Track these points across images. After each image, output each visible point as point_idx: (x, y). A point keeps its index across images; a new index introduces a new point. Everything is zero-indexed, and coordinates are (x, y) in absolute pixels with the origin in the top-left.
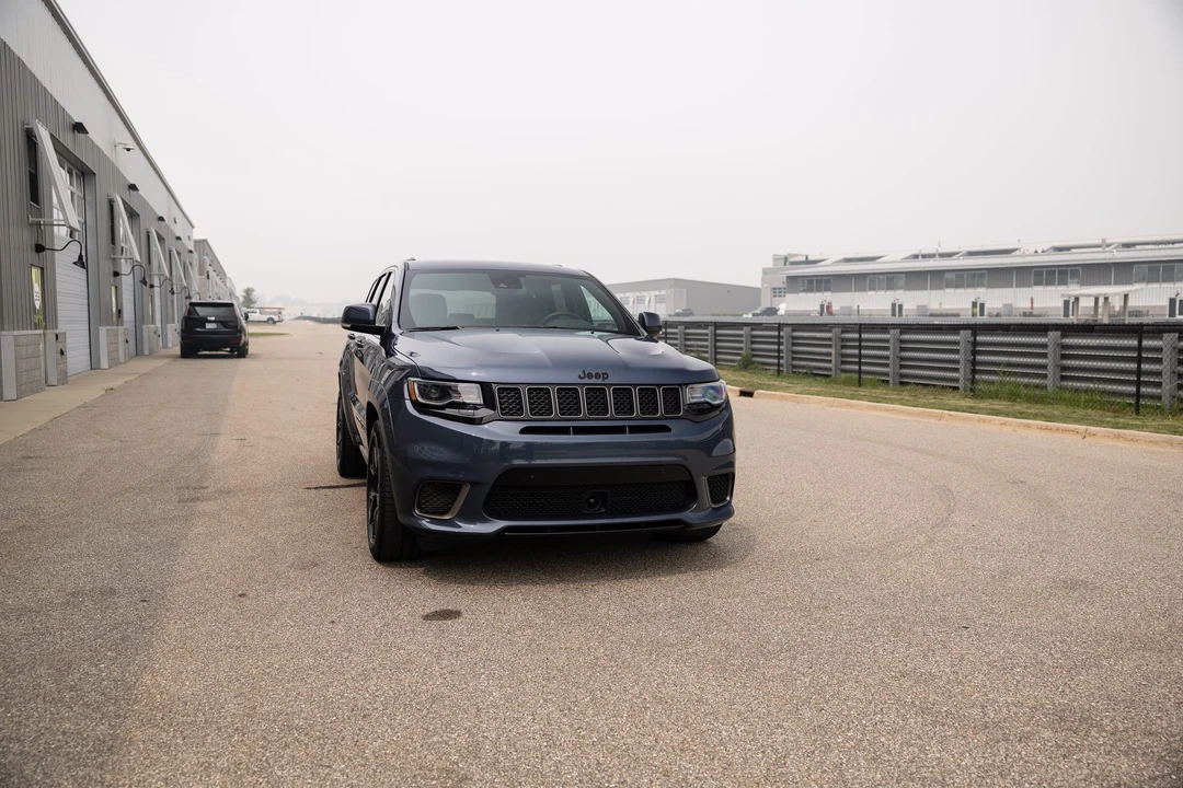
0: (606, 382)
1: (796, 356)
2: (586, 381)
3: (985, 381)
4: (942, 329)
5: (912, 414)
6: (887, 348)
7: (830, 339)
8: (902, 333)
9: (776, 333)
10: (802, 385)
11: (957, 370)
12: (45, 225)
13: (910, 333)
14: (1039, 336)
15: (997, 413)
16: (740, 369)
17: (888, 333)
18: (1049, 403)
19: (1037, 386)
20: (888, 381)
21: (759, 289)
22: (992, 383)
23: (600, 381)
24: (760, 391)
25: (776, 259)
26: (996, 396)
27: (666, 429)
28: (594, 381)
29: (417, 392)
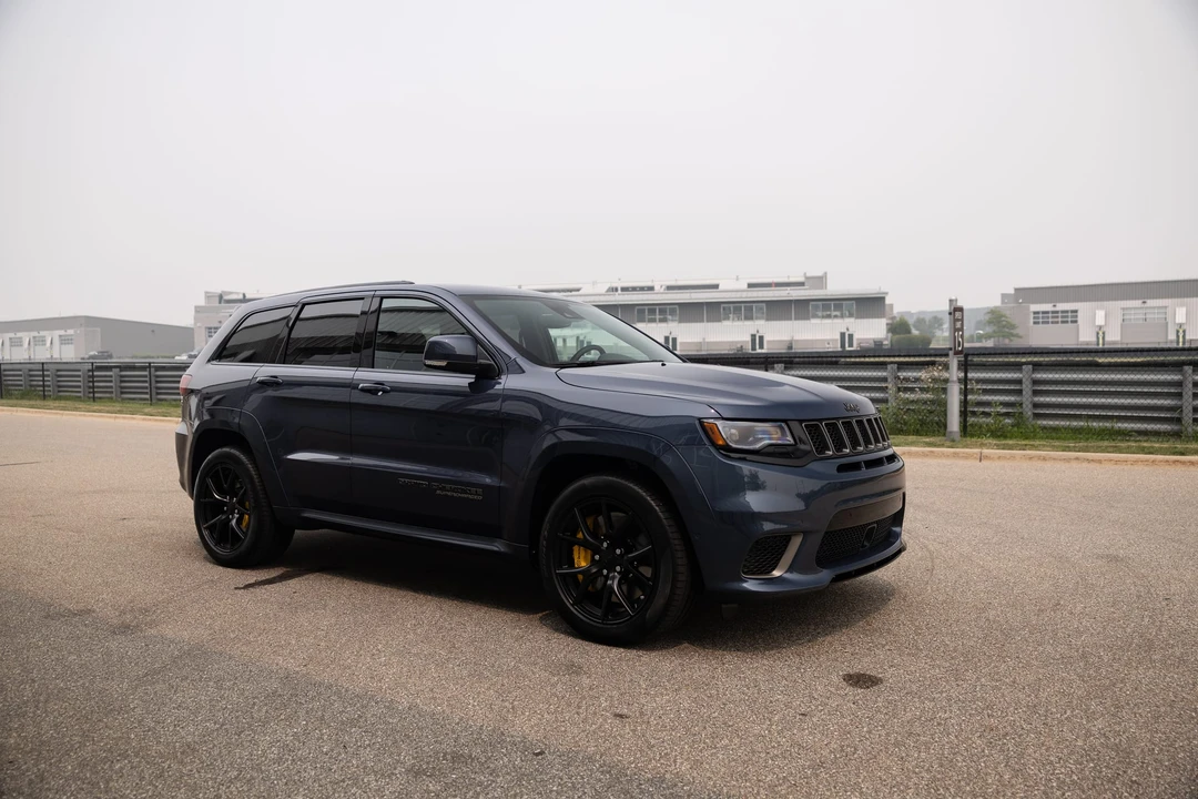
21: (192, 329)
23: (858, 413)
25: (208, 296)
29: (723, 435)
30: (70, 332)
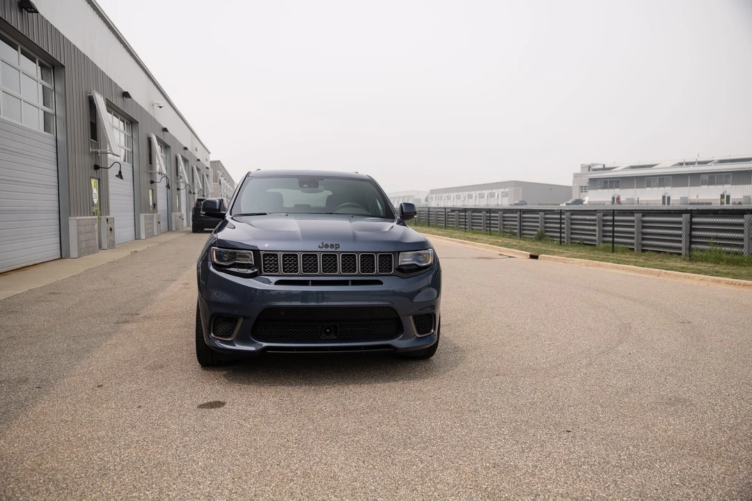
0: (338, 250)
1: (573, 232)
2: (324, 249)
3: (697, 249)
4: (670, 213)
5: (640, 272)
6: (633, 227)
7: (595, 220)
8: (643, 216)
9: (559, 216)
10: (573, 251)
11: (680, 242)
12: (101, 153)
13: (648, 216)
14: (739, 218)
15: (699, 272)
16: (536, 240)
17: (633, 216)
18: (742, 265)
19: (736, 253)
20: (633, 249)
21: (571, 187)
22: (702, 250)
23: (333, 250)
24: (543, 255)
25: (583, 167)
26: (705, 260)
27: (380, 283)
28: (329, 249)
29: (215, 256)
30: (507, 190)
